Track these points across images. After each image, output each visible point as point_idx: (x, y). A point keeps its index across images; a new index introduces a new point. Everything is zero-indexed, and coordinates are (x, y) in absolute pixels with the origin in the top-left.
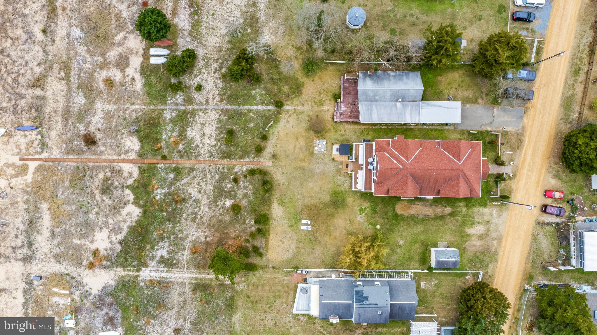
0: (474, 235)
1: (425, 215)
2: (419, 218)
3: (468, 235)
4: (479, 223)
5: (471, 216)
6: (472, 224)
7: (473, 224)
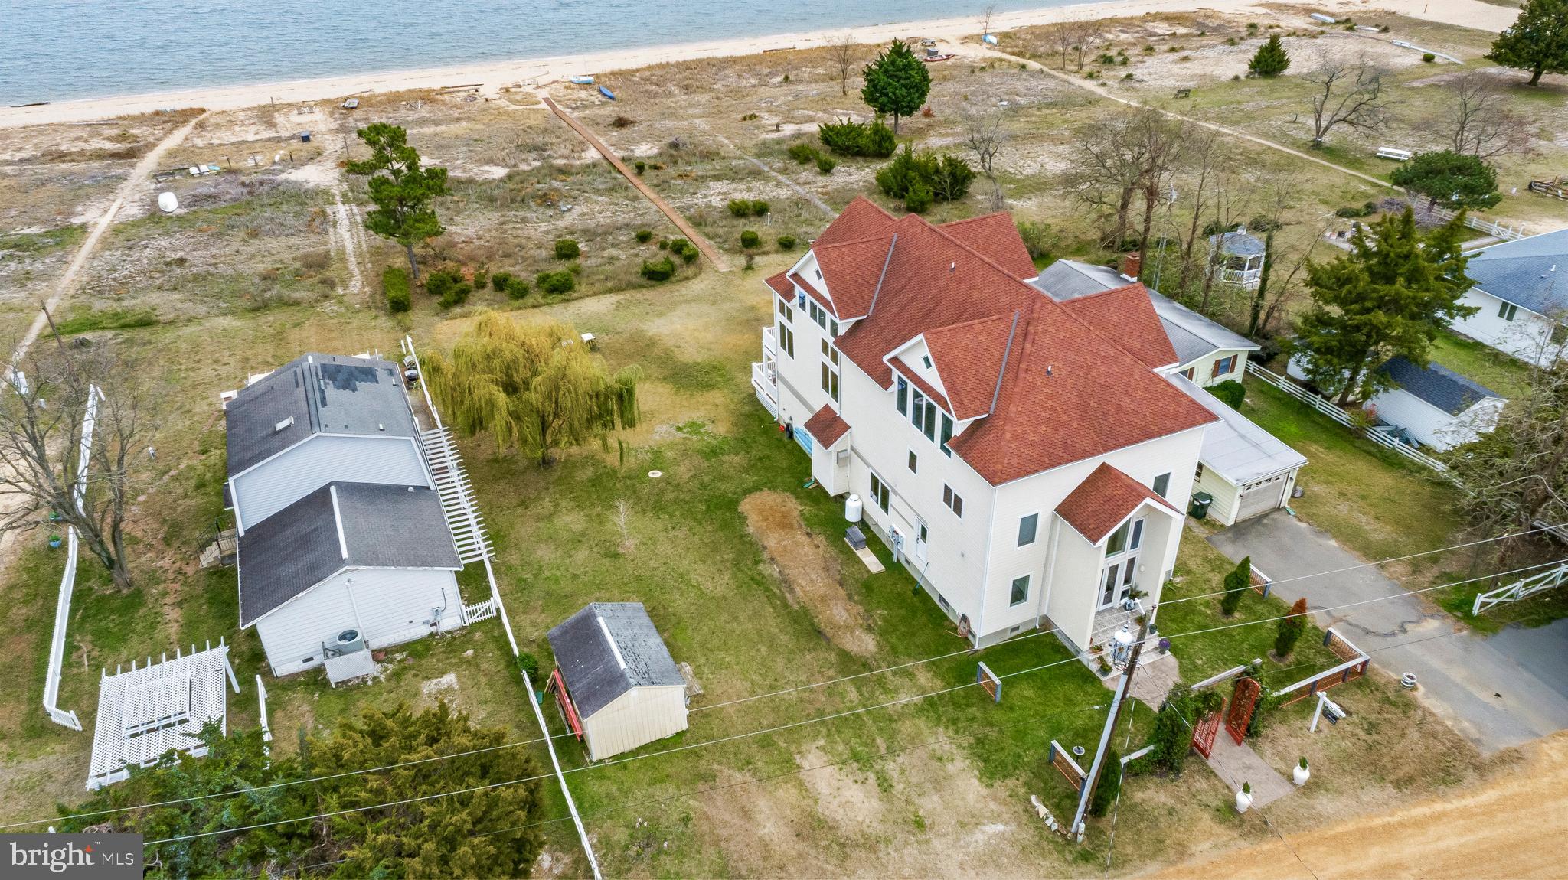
0: (801, 786)
1: (785, 581)
2: (761, 566)
3: (788, 766)
4: (885, 785)
5: (892, 737)
6: (856, 756)
7: (862, 760)
